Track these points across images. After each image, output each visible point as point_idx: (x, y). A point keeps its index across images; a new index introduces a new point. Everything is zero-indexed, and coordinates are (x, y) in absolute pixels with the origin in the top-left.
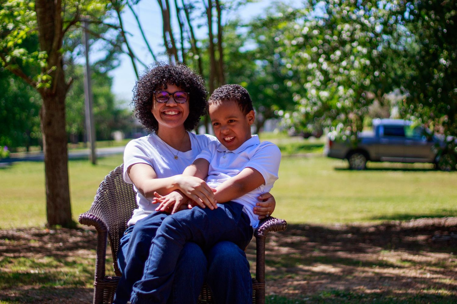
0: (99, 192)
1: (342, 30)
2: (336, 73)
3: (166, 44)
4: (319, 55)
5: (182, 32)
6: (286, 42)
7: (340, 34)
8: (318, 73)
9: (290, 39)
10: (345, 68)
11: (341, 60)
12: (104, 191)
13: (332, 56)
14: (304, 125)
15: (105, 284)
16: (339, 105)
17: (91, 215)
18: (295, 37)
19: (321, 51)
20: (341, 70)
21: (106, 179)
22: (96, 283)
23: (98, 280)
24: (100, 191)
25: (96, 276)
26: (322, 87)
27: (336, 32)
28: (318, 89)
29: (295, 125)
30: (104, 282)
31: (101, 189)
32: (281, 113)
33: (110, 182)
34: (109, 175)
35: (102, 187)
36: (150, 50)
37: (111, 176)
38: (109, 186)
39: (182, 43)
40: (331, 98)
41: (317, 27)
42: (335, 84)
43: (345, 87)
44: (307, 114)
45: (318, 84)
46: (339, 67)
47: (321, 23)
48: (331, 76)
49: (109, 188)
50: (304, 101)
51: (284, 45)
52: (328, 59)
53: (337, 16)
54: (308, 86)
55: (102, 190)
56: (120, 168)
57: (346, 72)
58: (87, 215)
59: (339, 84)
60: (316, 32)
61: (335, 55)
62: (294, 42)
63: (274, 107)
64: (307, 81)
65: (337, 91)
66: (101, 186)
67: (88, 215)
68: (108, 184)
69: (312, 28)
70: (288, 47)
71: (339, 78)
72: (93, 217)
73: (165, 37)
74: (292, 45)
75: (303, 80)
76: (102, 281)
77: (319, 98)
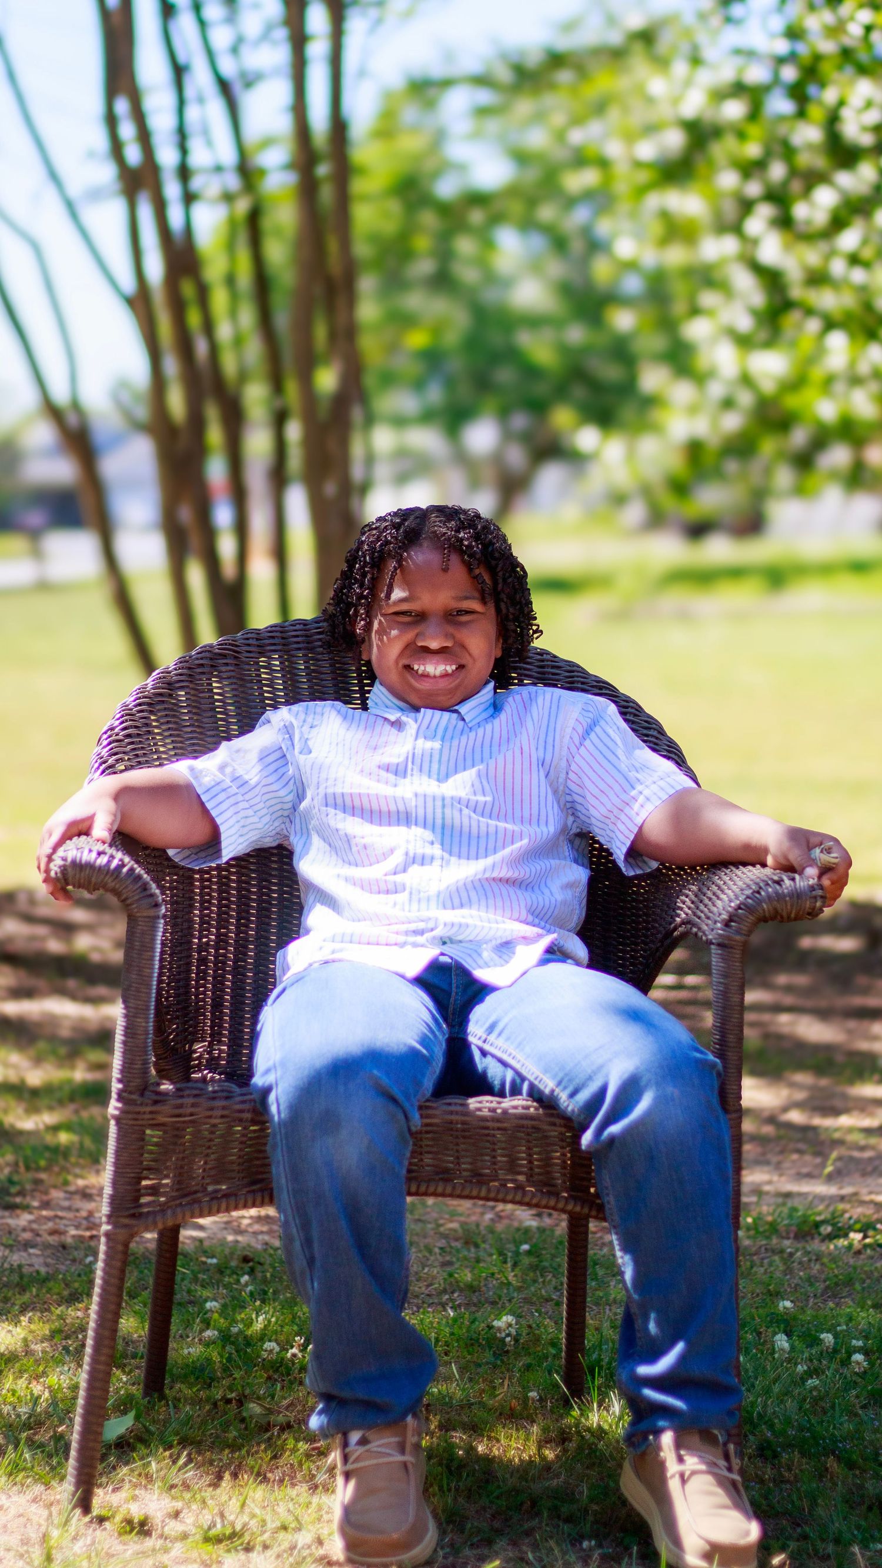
0: (101, 765)
1: (841, 103)
2: (817, 278)
3: (117, 148)
4: (746, 206)
5: (181, 103)
6: (614, 149)
7: (833, 120)
8: (744, 281)
9: (630, 138)
10: (854, 260)
11: (838, 223)
12: (117, 761)
13: (800, 211)
14: (680, 488)
15: (151, 1113)
16: (827, 410)
17: (99, 854)
18: (650, 129)
19: (754, 189)
20: (838, 267)
21: (122, 716)
22: (116, 1108)
23: (124, 1094)
24: (104, 762)
25: (120, 1081)
26: (763, 335)
27: (816, 113)
28: (744, 342)
29: (646, 492)
30: (147, 1105)
31: (104, 752)
32: (587, 438)
33: (136, 727)
34: (130, 700)
35: (109, 744)
36: (54, 176)
37: (140, 705)
38: (132, 743)
39: (184, 150)
40: (796, 383)
41: (739, 89)
42: (813, 325)
43: (852, 336)
44: (694, 449)
45: (744, 323)
46: (832, 253)
47: (757, 74)
48: (796, 292)
49: (134, 749)
50: (682, 392)
51: (603, 164)
52: (784, 222)
53: (827, 47)
54: (697, 330)
55: (111, 755)
56: (169, 672)
57: (858, 276)
58: (86, 852)
59: (830, 324)
60: (734, 110)
61: (812, 205)
62: (647, 150)
63: (563, 417)
64: (695, 311)
65: (819, 351)
66: (105, 743)
67: (90, 851)
68: (128, 736)
69: (720, 95)
70: (621, 169)
71: (827, 300)
72: (109, 862)
73: (111, 121)
74: (638, 164)
75: (679, 308)
76: (139, 1101)
77: (746, 380)
